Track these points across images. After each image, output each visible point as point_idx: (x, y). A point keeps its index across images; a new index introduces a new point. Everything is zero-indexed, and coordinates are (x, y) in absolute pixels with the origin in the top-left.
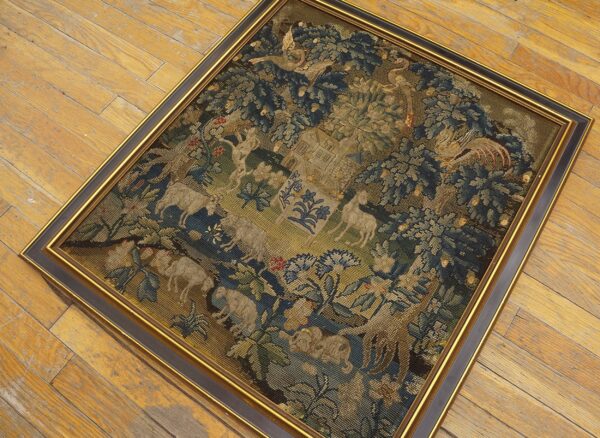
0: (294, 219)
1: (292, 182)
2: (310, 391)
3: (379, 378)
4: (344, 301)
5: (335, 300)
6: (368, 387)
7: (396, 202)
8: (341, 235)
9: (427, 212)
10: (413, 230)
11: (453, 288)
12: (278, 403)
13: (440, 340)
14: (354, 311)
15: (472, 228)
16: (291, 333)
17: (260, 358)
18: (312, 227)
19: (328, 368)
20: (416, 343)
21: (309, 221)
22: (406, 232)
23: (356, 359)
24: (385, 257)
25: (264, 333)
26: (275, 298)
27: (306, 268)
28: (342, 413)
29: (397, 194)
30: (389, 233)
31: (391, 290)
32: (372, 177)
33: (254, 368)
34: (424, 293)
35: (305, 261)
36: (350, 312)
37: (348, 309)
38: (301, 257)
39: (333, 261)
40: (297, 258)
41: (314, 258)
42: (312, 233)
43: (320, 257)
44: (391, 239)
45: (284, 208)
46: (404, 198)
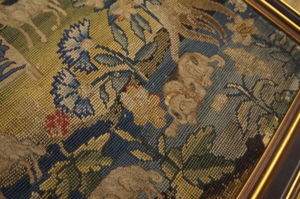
2: (246, 106)
3: (230, 33)
4: (135, 46)
5: (132, 57)
6: (239, 45)
8: (40, 33)
12: (262, 148)
16: (169, 120)
17: (203, 167)
18: (13, 66)
19: (219, 82)
25: (166, 159)
27: (76, 84)
28: (268, 75)
33: (217, 177)
35: (64, 84)
36: (150, 43)
37: (145, 45)
38: (56, 88)
39: (75, 49)
40: (56, 94)
41: (62, 71)
42: (23, 68)
43: (63, 63)
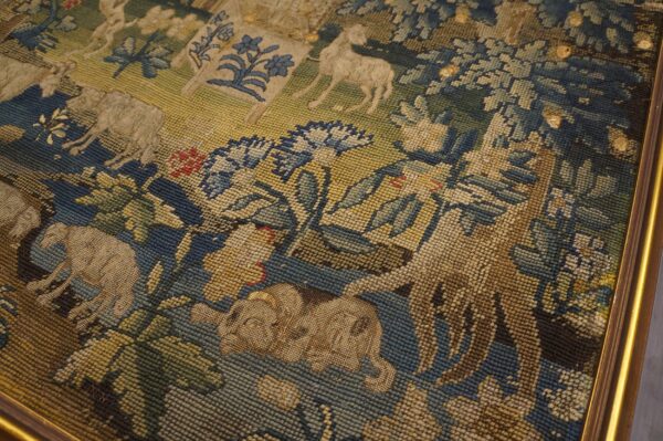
0: (221, 83)
1: (214, 28)
3: (470, 391)
4: (351, 219)
5: (326, 220)
6: (445, 419)
7: (424, 35)
8: (323, 97)
9: (489, 44)
10: (469, 73)
11: (588, 164)
13: (599, 274)
14: (375, 237)
15: (587, 59)
16: (222, 306)
17: (144, 377)
18: (259, 91)
20: (541, 290)
21: (252, 81)
22: (456, 78)
23: (400, 349)
24: (425, 123)
25: (153, 313)
26: (181, 232)
27: (251, 163)
29: (422, 23)
30: (424, 82)
31: (451, 182)
32: (370, 5)
33: (125, 405)
34: (529, 181)
35: (247, 151)
36: (367, 240)
37: (359, 234)
38: (238, 144)
40: (230, 147)
41: (268, 142)
42: (259, 100)
43: (281, 138)
44: (429, 91)
45: (199, 67)
46: (438, 27)
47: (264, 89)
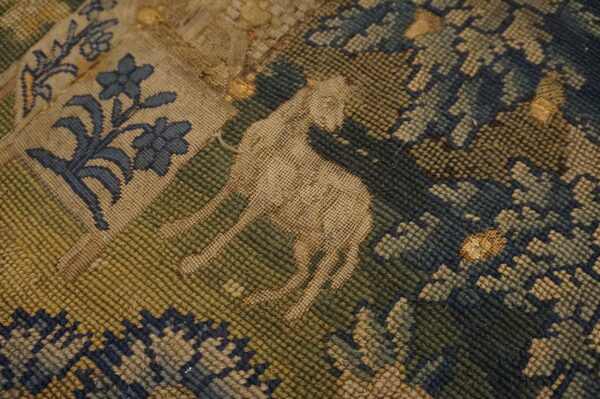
0: (48, 160)
1: (82, 23)
7: (460, 135)
8: (214, 249)
9: (582, 191)
10: (521, 261)
18: (106, 198)
21: (102, 175)
22: (491, 267)
29: (463, 105)
30: (421, 264)
32: (375, 33)
35: (39, 347)
38: (30, 322)
39: (155, 367)
40: (13, 326)
41: (80, 336)
42: (97, 226)
43: (108, 334)
44: (426, 292)
45: (26, 112)
46: (494, 123)
47: (116, 197)
